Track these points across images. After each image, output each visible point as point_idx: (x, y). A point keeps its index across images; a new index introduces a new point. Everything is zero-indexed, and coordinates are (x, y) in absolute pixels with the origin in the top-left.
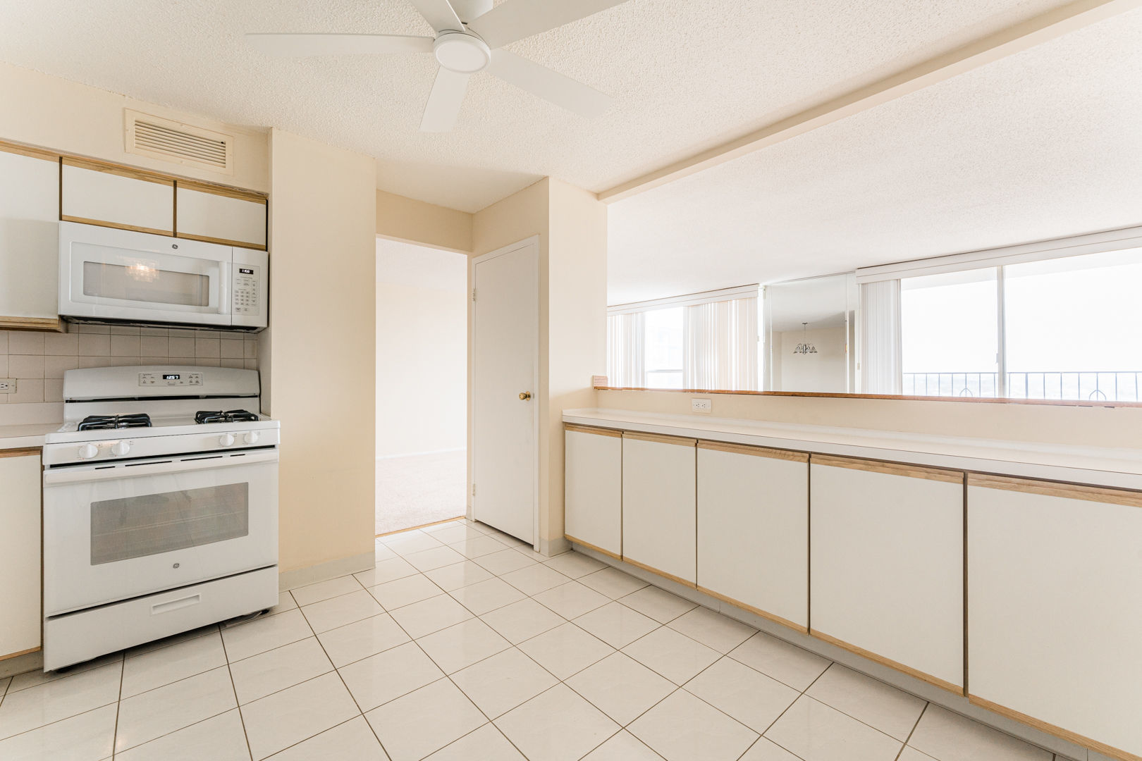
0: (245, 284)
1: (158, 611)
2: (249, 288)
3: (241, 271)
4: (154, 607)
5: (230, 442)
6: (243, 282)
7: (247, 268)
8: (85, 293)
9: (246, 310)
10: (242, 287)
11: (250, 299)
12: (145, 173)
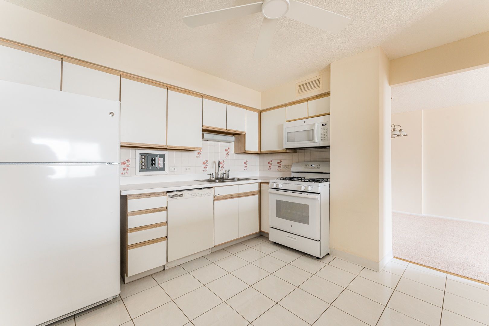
0: (324, 130)
1: (287, 238)
2: (325, 131)
3: (323, 125)
4: (287, 236)
5: (303, 189)
6: (323, 129)
7: (324, 123)
8: (288, 142)
9: (324, 140)
10: (323, 131)
11: (325, 135)
12: (300, 101)
